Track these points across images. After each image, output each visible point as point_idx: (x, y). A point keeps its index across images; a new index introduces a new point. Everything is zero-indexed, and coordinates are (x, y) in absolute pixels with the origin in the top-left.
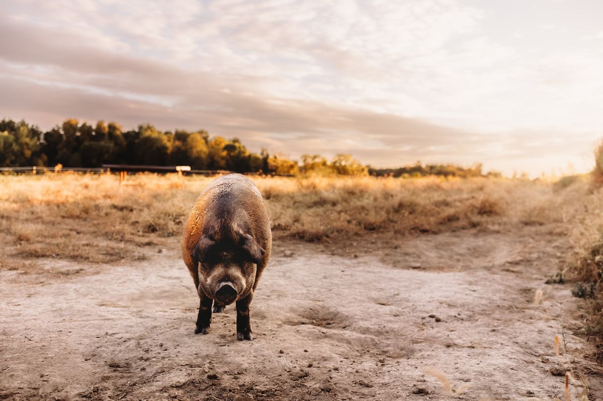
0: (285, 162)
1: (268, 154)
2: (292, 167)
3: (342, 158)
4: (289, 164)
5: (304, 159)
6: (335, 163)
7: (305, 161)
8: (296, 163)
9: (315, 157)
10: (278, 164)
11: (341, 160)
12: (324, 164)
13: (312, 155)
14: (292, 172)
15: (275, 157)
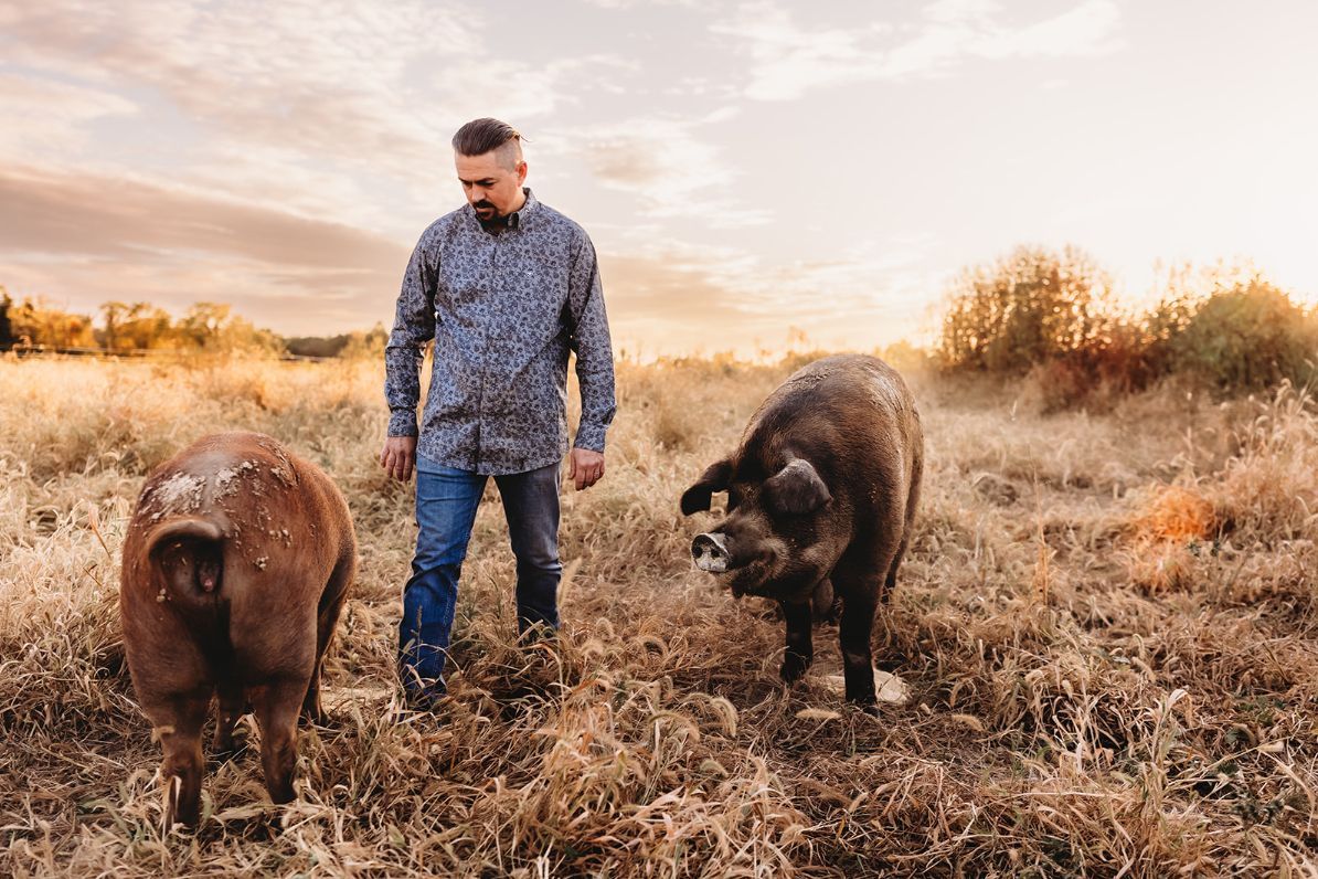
0: (56, 318)
1: (10, 296)
2: (76, 330)
3: (208, 311)
4: (68, 325)
5: (107, 310)
6: (190, 322)
7: (111, 316)
8: (87, 321)
9: (137, 308)
10: (36, 321)
11: (207, 317)
12: (162, 325)
13: (129, 303)
14: (76, 344)
15: (29, 306)
